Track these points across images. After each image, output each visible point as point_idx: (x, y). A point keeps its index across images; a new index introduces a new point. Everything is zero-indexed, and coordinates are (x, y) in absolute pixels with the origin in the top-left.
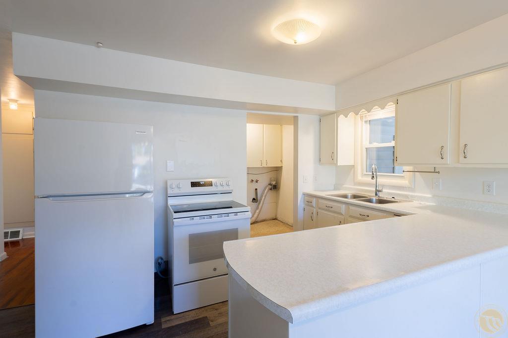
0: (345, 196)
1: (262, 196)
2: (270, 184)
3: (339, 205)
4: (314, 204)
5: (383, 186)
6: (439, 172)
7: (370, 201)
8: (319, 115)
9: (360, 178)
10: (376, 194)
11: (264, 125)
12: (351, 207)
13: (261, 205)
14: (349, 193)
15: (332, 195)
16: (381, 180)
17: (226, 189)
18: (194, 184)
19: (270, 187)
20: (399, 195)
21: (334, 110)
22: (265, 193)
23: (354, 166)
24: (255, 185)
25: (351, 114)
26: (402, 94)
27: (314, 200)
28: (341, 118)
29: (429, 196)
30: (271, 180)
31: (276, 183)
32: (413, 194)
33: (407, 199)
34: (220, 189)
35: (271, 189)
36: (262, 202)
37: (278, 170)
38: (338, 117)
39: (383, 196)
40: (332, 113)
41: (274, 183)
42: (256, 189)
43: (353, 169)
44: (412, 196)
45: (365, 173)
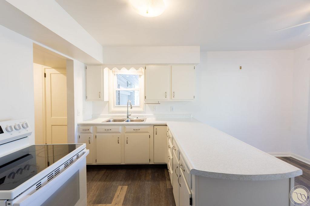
3: (117, 127)
4: (91, 131)
6: (160, 104)
8: (85, 64)
9: (113, 109)
10: (128, 117)
12: (127, 127)
20: (139, 116)
21: (103, 63)
23: (108, 101)
26: (148, 64)
27: (90, 128)
29: (153, 115)
32: (145, 115)
38: (103, 68)
39: (131, 118)
43: (108, 104)
45: (116, 106)
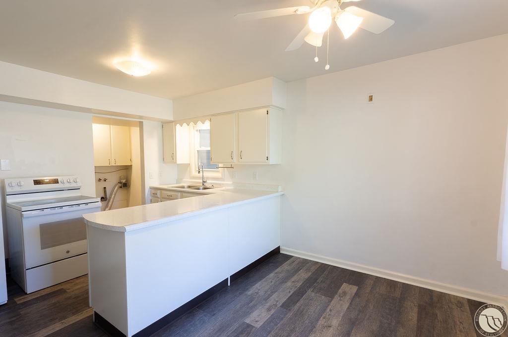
0: (183, 187)
1: (111, 194)
2: (120, 183)
3: (176, 193)
4: (159, 195)
5: (208, 178)
6: (233, 168)
7: (199, 189)
8: (162, 122)
9: (194, 173)
10: (203, 185)
11: (111, 126)
13: (110, 203)
14: (186, 185)
15: (172, 187)
16: (206, 174)
17: (74, 185)
18: (37, 182)
19: (120, 185)
20: (216, 184)
21: (173, 120)
22: (115, 190)
23: (189, 164)
24: (103, 184)
25: (185, 124)
26: (213, 115)
27: (159, 192)
28: (178, 126)
30: (120, 178)
31: (127, 181)
32: (223, 182)
33: (220, 185)
34: (67, 186)
35: (121, 187)
36: (111, 200)
37: (128, 168)
38: (175, 126)
39: (207, 185)
40: (172, 122)
41: (124, 181)
42: (105, 188)
43: (189, 167)
44: (223, 184)
